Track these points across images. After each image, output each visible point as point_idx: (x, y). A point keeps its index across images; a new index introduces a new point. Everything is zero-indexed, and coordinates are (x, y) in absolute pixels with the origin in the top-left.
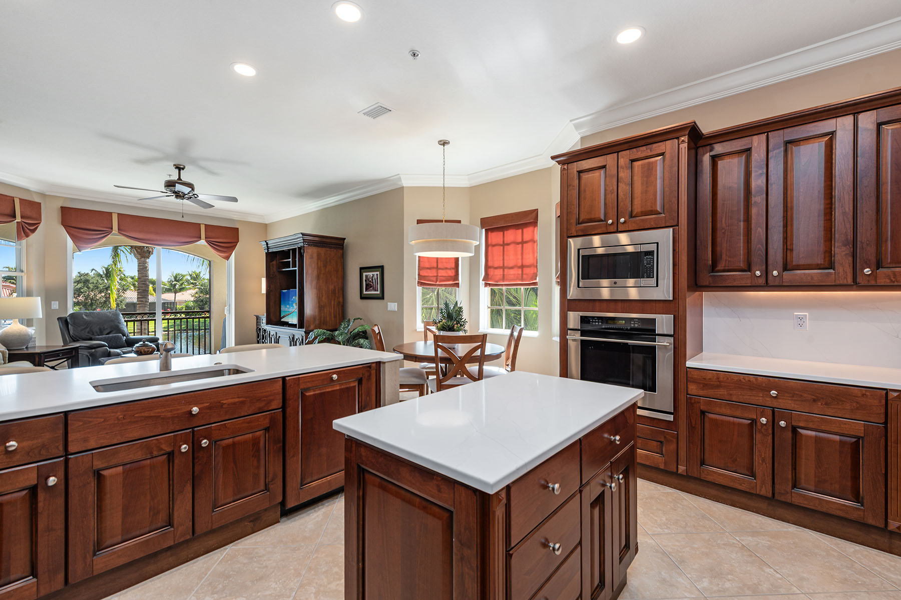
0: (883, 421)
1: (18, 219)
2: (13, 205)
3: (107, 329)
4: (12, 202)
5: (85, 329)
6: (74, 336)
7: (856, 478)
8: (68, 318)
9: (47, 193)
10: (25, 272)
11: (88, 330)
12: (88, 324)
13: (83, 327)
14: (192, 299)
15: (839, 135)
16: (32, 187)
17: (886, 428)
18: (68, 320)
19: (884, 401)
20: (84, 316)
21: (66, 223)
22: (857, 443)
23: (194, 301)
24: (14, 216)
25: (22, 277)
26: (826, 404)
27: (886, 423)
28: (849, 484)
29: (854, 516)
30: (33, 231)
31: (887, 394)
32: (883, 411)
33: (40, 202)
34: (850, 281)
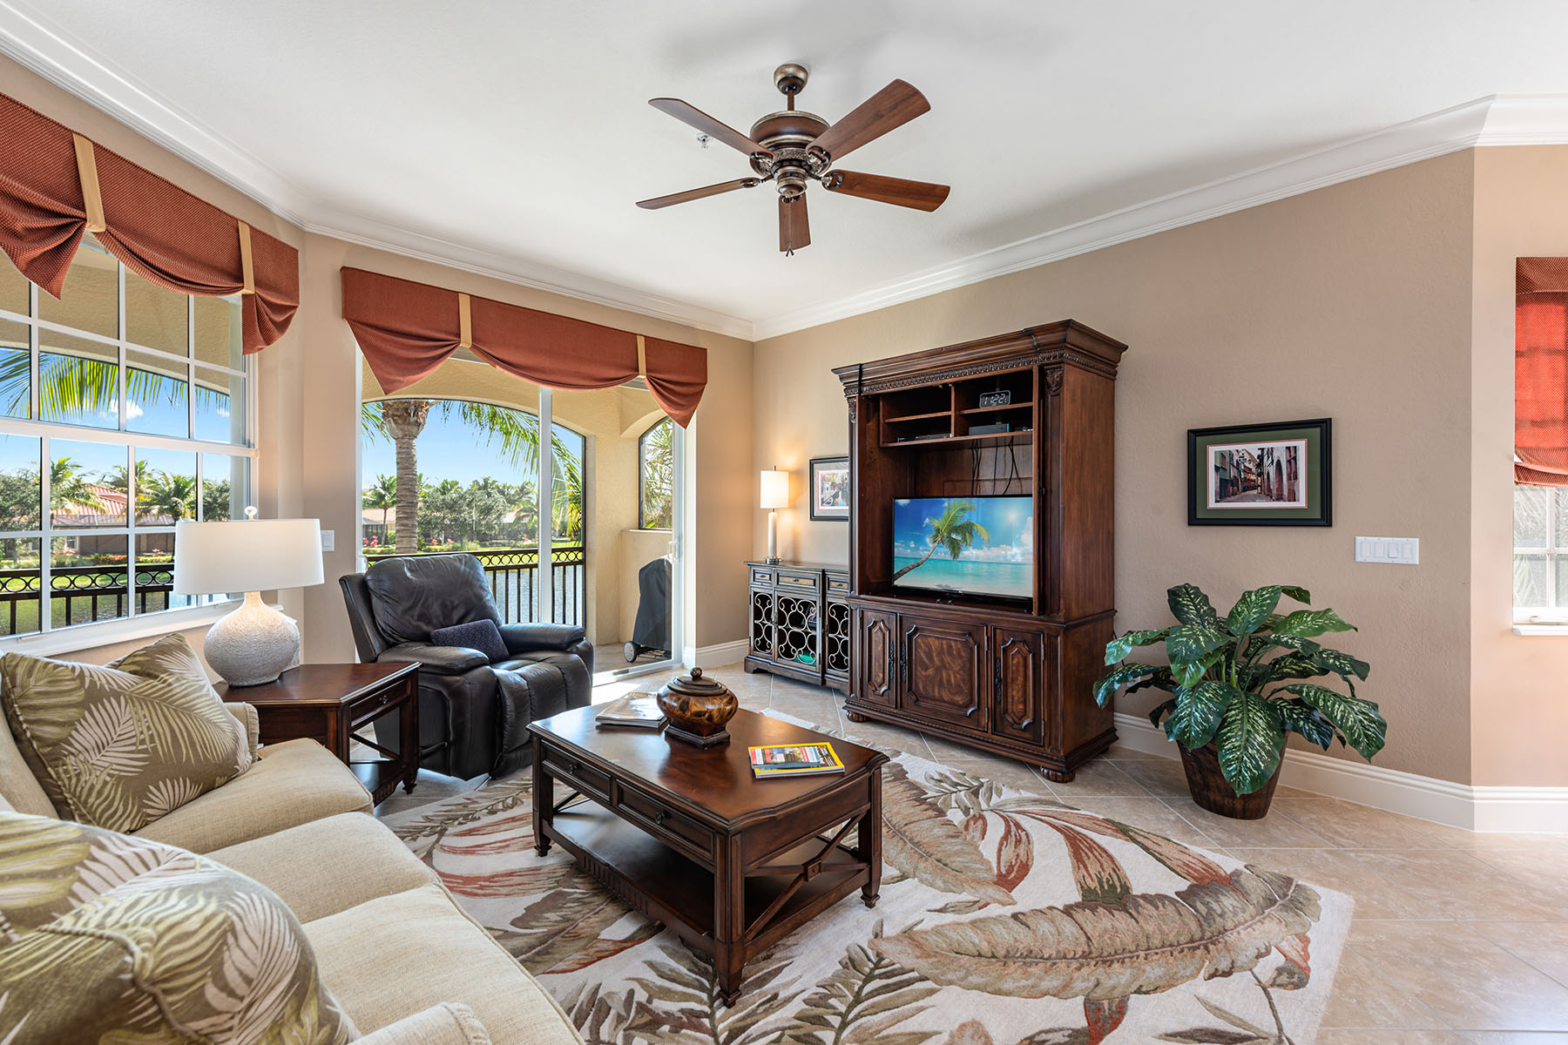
1: (249, 289)
2: (234, 242)
3: (458, 605)
4: (232, 231)
5: (411, 608)
6: (389, 630)
8: (369, 578)
9: (309, 228)
10: (257, 446)
11: (417, 611)
12: (415, 596)
13: (407, 605)
16: (279, 201)
18: (370, 584)
20: (406, 569)
21: (353, 314)
24: (239, 277)
25: (248, 459)
30: (283, 326)
33: (297, 248)
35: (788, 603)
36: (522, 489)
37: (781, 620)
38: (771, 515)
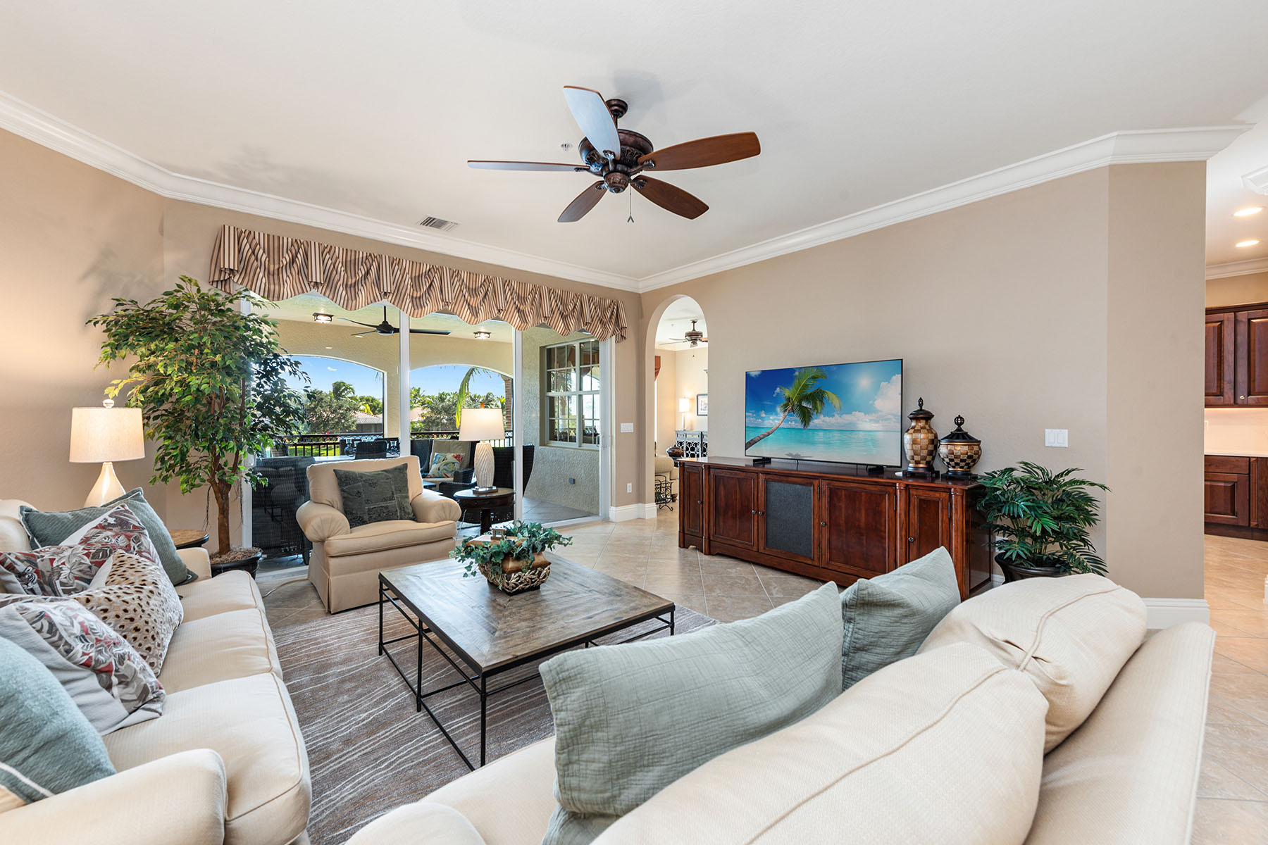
0: (1247, 472)
7: (1233, 504)
14: (422, 419)
15: (1226, 323)
17: (1249, 476)
19: (1248, 463)
22: (1234, 485)
23: (423, 422)
26: (1216, 466)
27: (1249, 474)
28: (1229, 506)
29: (1232, 522)
31: (1250, 460)
32: (1248, 468)
34: (1232, 402)
35: (689, 443)
36: (487, 396)
37: (687, 449)
38: (683, 414)
